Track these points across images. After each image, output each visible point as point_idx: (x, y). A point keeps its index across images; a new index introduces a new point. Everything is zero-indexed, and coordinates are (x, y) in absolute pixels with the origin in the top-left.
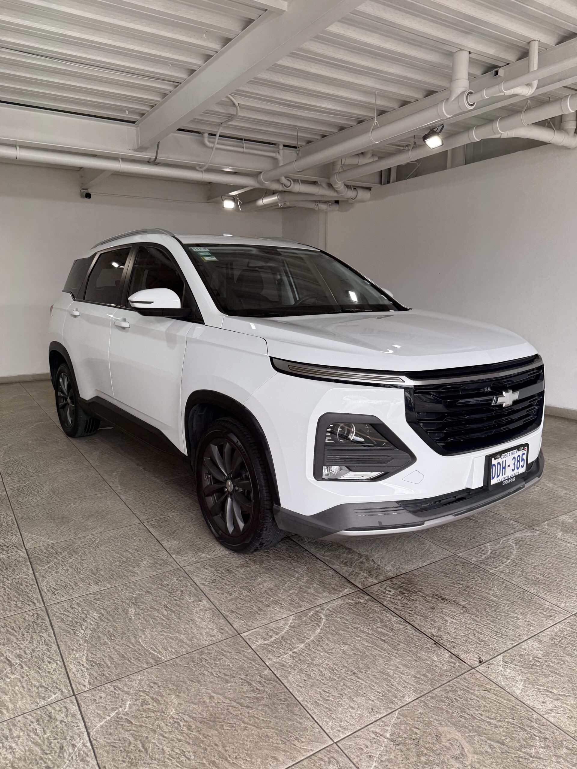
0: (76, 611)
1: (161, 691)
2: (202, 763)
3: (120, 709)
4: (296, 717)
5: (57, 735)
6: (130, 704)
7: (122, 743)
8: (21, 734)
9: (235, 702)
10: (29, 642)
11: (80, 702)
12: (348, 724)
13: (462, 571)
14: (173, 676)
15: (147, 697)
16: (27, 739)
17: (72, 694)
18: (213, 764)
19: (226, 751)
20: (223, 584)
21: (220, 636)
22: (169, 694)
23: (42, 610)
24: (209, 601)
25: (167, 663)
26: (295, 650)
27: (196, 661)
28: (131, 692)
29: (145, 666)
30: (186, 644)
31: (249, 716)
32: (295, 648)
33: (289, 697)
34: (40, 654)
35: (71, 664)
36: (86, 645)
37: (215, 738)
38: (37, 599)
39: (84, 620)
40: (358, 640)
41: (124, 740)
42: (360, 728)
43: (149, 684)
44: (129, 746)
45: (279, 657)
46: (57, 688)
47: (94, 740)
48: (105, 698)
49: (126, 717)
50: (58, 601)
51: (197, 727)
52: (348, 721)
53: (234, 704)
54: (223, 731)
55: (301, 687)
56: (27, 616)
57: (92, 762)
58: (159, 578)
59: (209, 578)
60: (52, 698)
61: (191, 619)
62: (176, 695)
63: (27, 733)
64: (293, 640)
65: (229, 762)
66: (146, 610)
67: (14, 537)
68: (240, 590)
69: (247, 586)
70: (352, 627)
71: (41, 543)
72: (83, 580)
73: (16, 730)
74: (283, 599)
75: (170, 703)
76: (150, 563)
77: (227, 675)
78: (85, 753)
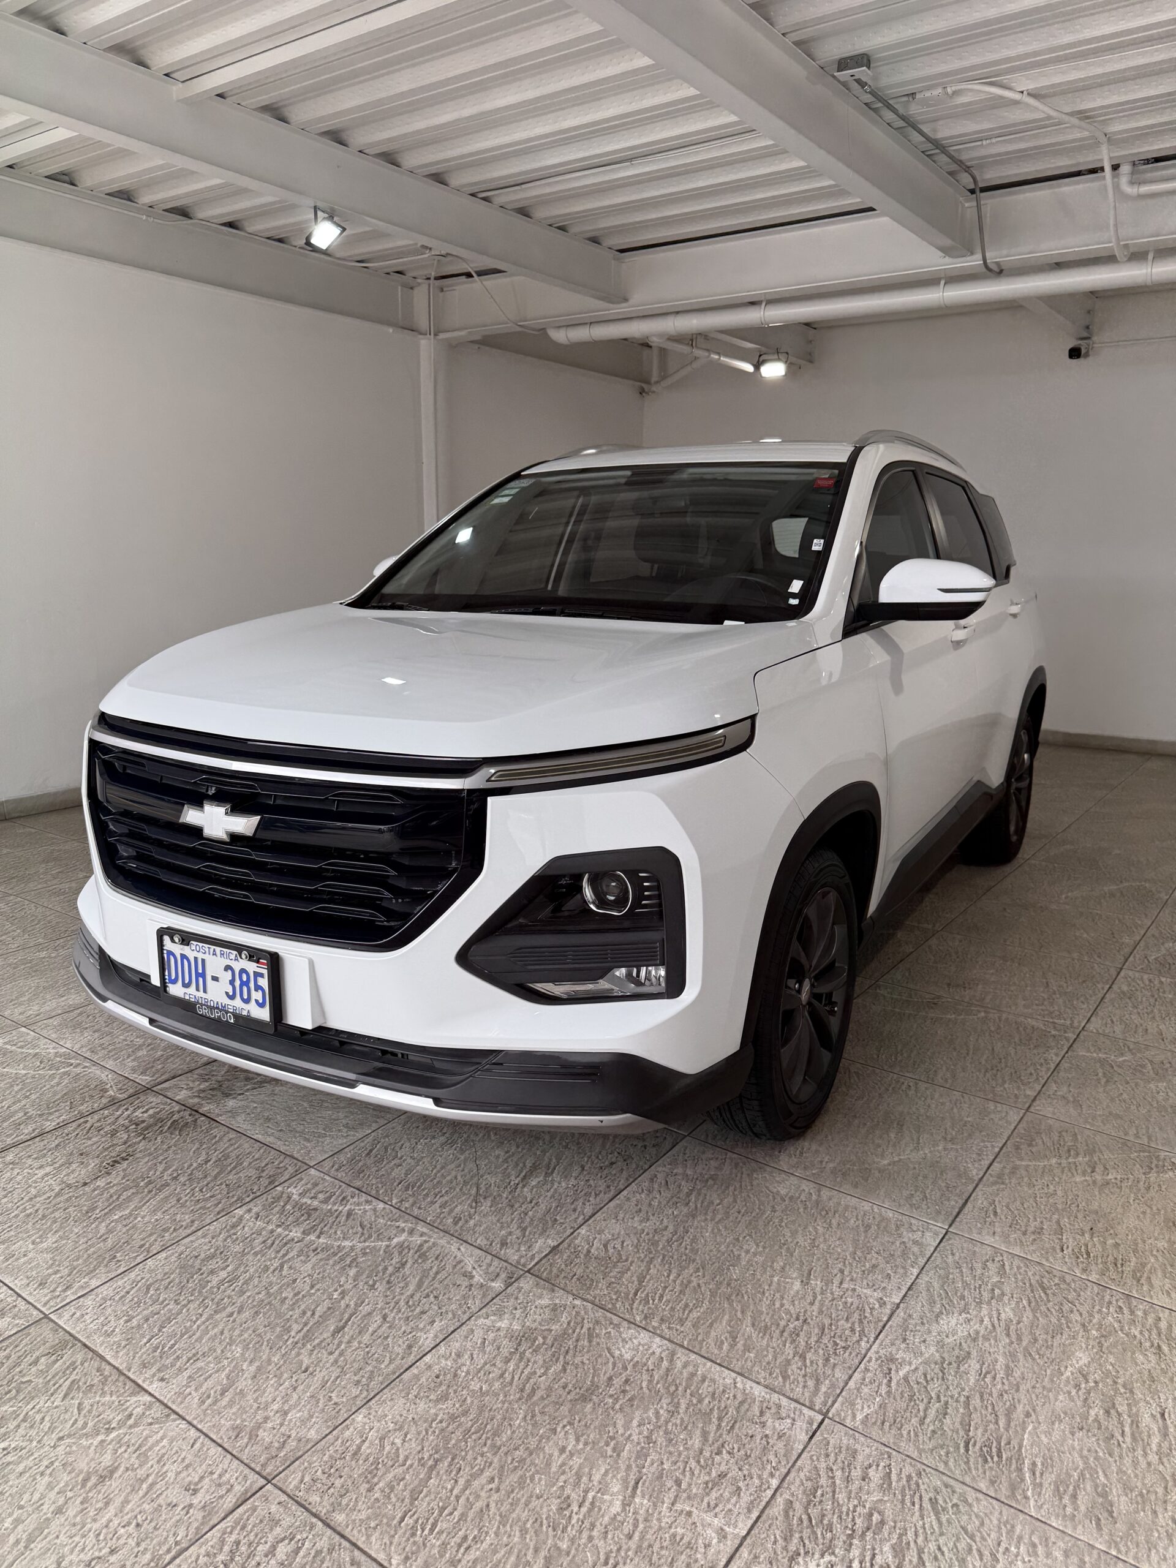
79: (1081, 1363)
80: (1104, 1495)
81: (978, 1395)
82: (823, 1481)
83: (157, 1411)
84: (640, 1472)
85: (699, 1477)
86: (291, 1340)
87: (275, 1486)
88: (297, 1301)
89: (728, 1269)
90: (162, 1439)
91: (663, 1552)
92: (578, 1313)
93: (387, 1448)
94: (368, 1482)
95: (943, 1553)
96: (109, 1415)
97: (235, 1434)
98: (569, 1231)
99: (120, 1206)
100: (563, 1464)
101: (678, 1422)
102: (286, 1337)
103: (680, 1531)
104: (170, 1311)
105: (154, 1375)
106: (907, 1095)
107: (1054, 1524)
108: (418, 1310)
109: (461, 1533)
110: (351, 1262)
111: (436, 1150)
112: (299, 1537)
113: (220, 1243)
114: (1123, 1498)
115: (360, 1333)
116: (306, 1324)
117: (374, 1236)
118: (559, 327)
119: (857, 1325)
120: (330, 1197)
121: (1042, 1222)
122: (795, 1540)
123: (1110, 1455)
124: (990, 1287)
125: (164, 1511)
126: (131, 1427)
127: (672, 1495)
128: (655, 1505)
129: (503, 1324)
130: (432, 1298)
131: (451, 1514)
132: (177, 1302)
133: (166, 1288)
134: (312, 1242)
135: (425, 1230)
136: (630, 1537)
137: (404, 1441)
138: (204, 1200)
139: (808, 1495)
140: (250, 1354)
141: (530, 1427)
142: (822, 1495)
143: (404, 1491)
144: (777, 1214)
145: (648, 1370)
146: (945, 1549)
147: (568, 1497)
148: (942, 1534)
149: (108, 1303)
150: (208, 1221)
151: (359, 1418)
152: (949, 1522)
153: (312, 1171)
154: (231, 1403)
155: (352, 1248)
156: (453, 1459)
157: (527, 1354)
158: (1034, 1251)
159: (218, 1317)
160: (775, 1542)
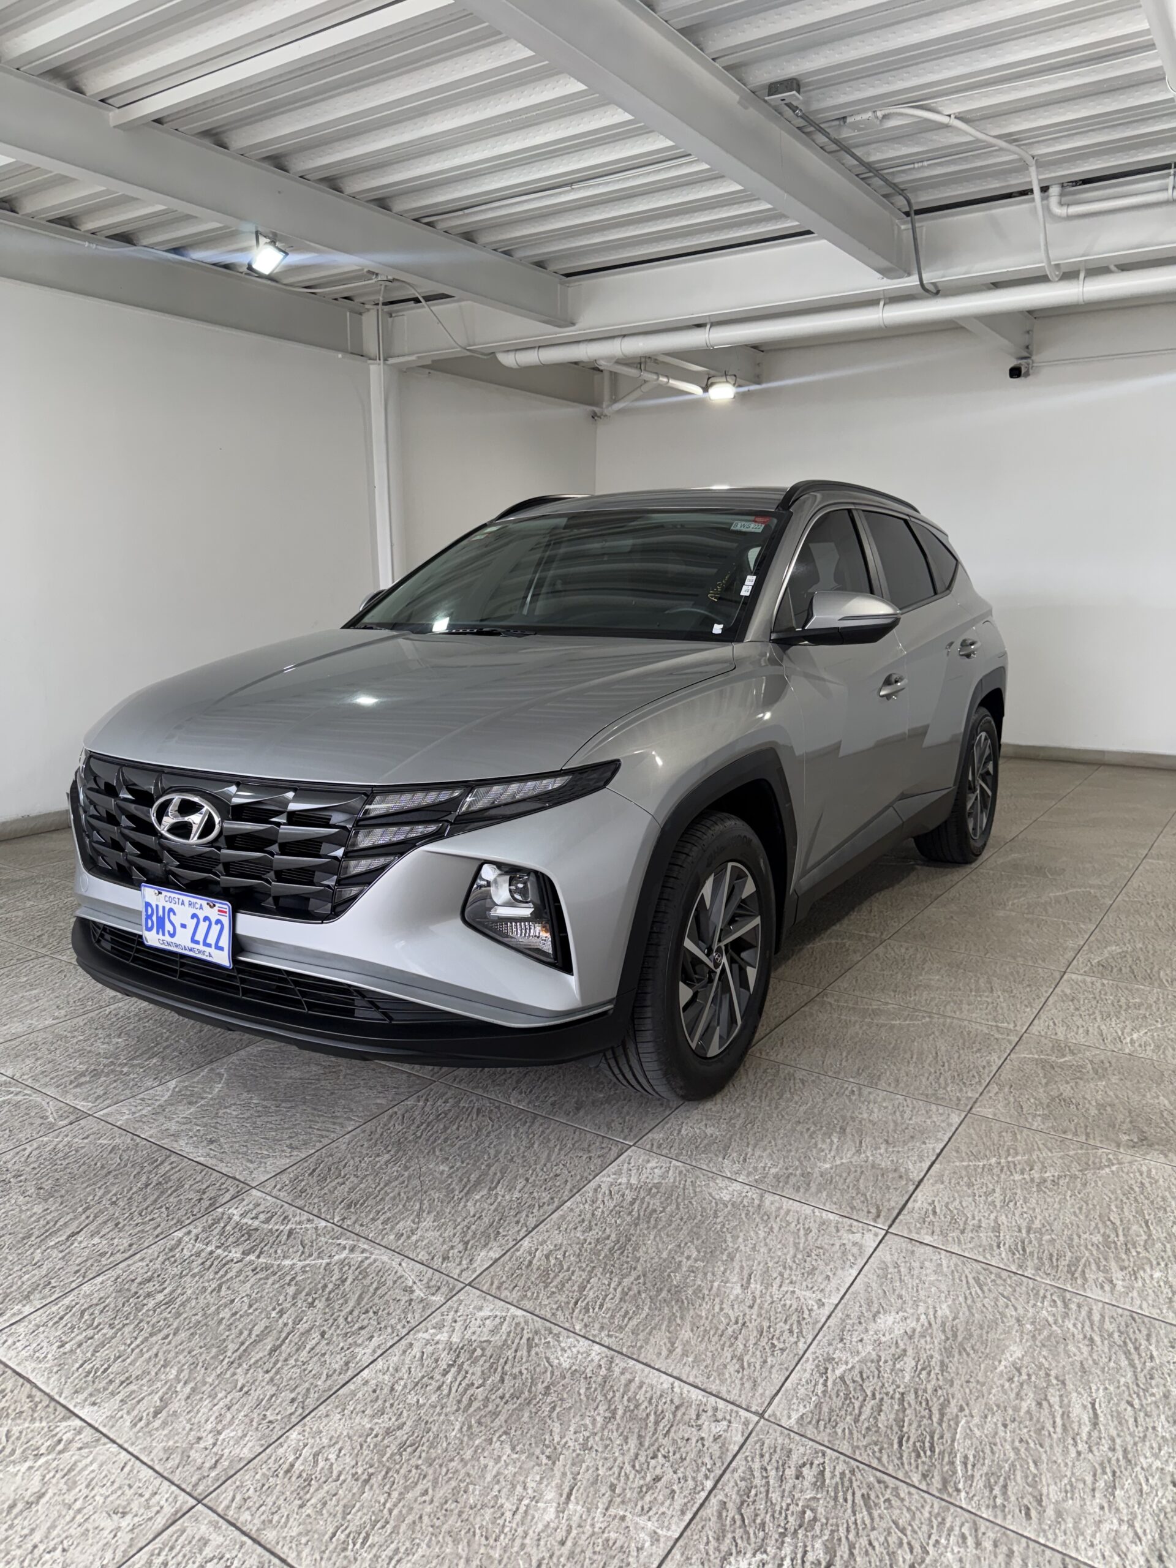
79: (1015, 1356)
82: (758, 1481)
83: (87, 1435)
84: (575, 1479)
85: (633, 1482)
86: (227, 1360)
87: (205, 1505)
88: (234, 1321)
89: (669, 1276)
90: (91, 1463)
91: (595, 1557)
92: (518, 1324)
93: (321, 1464)
94: (300, 1498)
95: (874, 1548)
96: (38, 1440)
97: (165, 1456)
98: (511, 1245)
99: (56, 1232)
100: (498, 1474)
101: (614, 1427)
102: (221, 1357)
103: (613, 1535)
104: (105, 1335)
105: (86, 1400)
106: (850, 1100)
107: (984, 1515)
108: (356, 1326)
109: (393, 1546)
110: (291, 1280)
111: (381, 1168)
112: (227, 1556)
113: (158, 1266)
114: (1053, 1487)
115: (297, 1350)
116: (242, 1344)
117: (315, 1254)
118: (508, 351)
119: (795, 1327)
120: (272, 1217)
121: (980, 1221)
122: (728, 1541)
123: (1041, 1446)
125: (91, 1535)
126: (60, 1452)
127: (606, 1499)
128: (589, 1510)
129: (443, 1337)
130: (371, 1314)
131: (383, 1527)
132: (111, 1326)
133: (102, 1312)
134: (251, 1262)
135: (366, 1246)
136: (563, 1543)
137: (338, 1456)
138: (143, 1223)
139: (741, 1496)
140: (184, 1375)
141: (466, 1439)
142: (756, 1495)
143: (336, 1506)
144: (718, 1220)
145: (586, 1378)
146: (876, 1544)
147: (502, 1506)
148: (873, 1529)
149: (41, 1329)
150: (146, 1244)
151: (294, 1435)
152: (881, 1517)
153: (254, 1192)
154: (165, 1424)
155: (292, 1267)
156: (387, 1473)
157: (465, 1367)
159: (154, 1339)
160: (707, 1543)
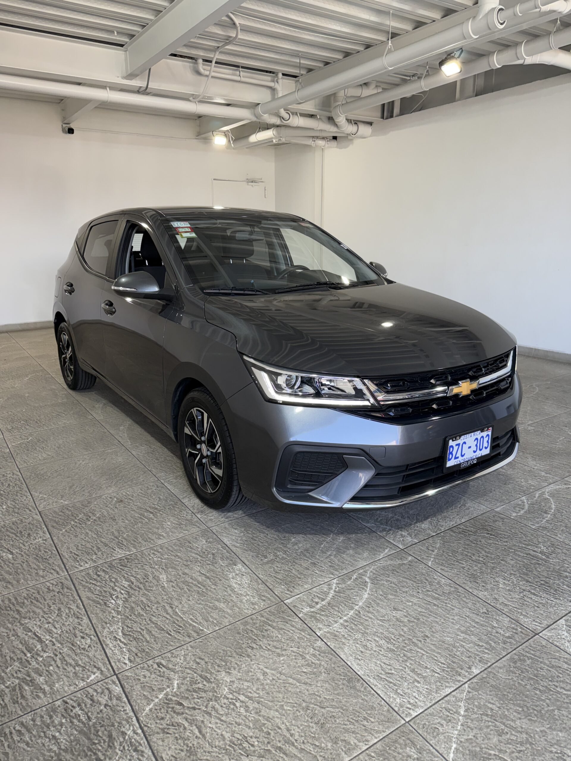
0: (104, 579)
1: (209, 667)
2: (267, 750)
3: (168, 690)
4: (360, 694)
5: (104, 721)
6: (178, 684)
7: (176, 729)
8: (64, 721)
9: (291, 678)
10: (57, 615)
11: (122, 682)
12: (417, 701)
13: (503, 528)
14: (219, 650)
15: (195, 675)
16: (71, 727)
17: (113, 674)
18: (280, 750)
19: (292, 735)
20: (256, 545)
21: (262, 604)
22: (218, 671)
23: (66, 578)
24: (243, 564)
25: (211, 635)
26: (345, 618)
27: (242, 633)
28: (177, 670)
29: (188, 640)
30: (228, 614)
31: (309, 694)
32: (345, 616)
33: (348, 671)
34: (71, 629)
35: (106, 638)
36: (119, 617)
37: (278, 721)
38: (59, 566)
39: (113, 589)
40: (409, 605)
41: (178, 725)
42: (431, 704)
43: (195, 660)
44: (185, 732)
45: (330, 626)
46: (95, 667)
47: (146, 726)
48: (149, 677)
49: (176, 699)
50: (82, 568)
51: (254, 708)
52: (417, 697)
53: (291, 681)
54: (284, 712)
55: (359, 659)
56: (51, 585)
57: (146, 751)
58: (186, 540)
59: (240, 539)
60: (91, 679)
61: (228, 586)
62: (226, 672)
63: (70, 720)
64: (341, 607)
65: (297, 748)
66: (178, 577)
67: (25, 498)
68: (275, 552)
69: (281, 548)
70: (400, 590)
71: (54, 504)
72: (106, 545)
73: (57, 716)
74: (321, 561)
75: (221, 682)
76: (174, 523)
77: (277, 648)
78: (138, 742)
80: (216, 608)
81: (152, 617)
124: (108, 580)
158: (107, 557)
